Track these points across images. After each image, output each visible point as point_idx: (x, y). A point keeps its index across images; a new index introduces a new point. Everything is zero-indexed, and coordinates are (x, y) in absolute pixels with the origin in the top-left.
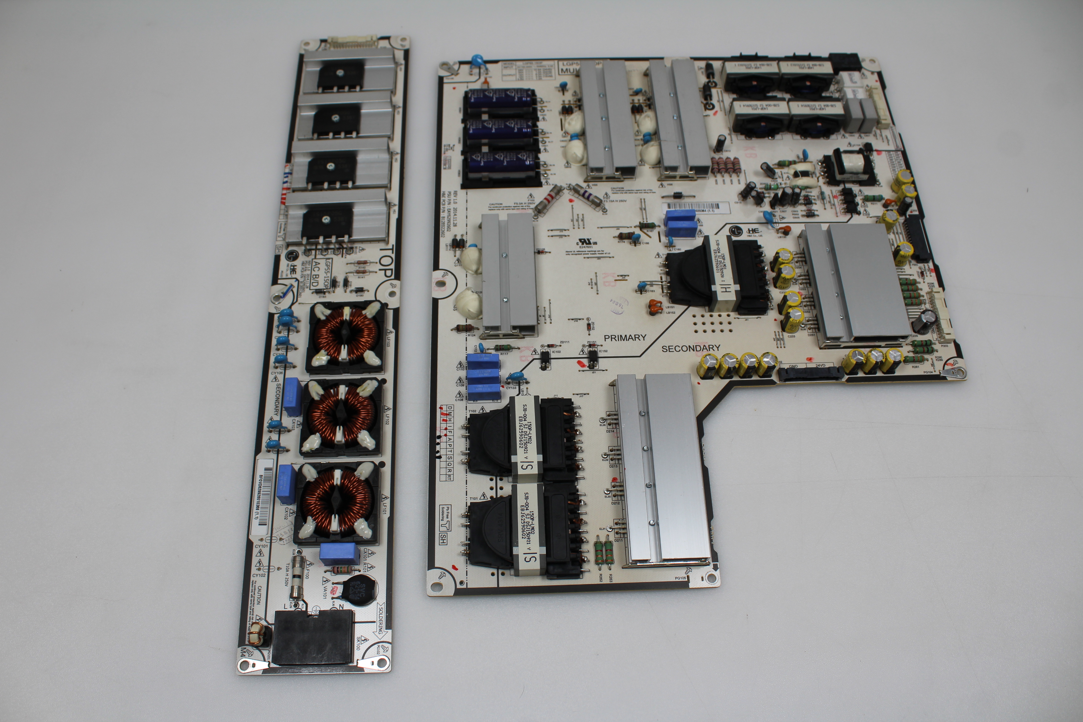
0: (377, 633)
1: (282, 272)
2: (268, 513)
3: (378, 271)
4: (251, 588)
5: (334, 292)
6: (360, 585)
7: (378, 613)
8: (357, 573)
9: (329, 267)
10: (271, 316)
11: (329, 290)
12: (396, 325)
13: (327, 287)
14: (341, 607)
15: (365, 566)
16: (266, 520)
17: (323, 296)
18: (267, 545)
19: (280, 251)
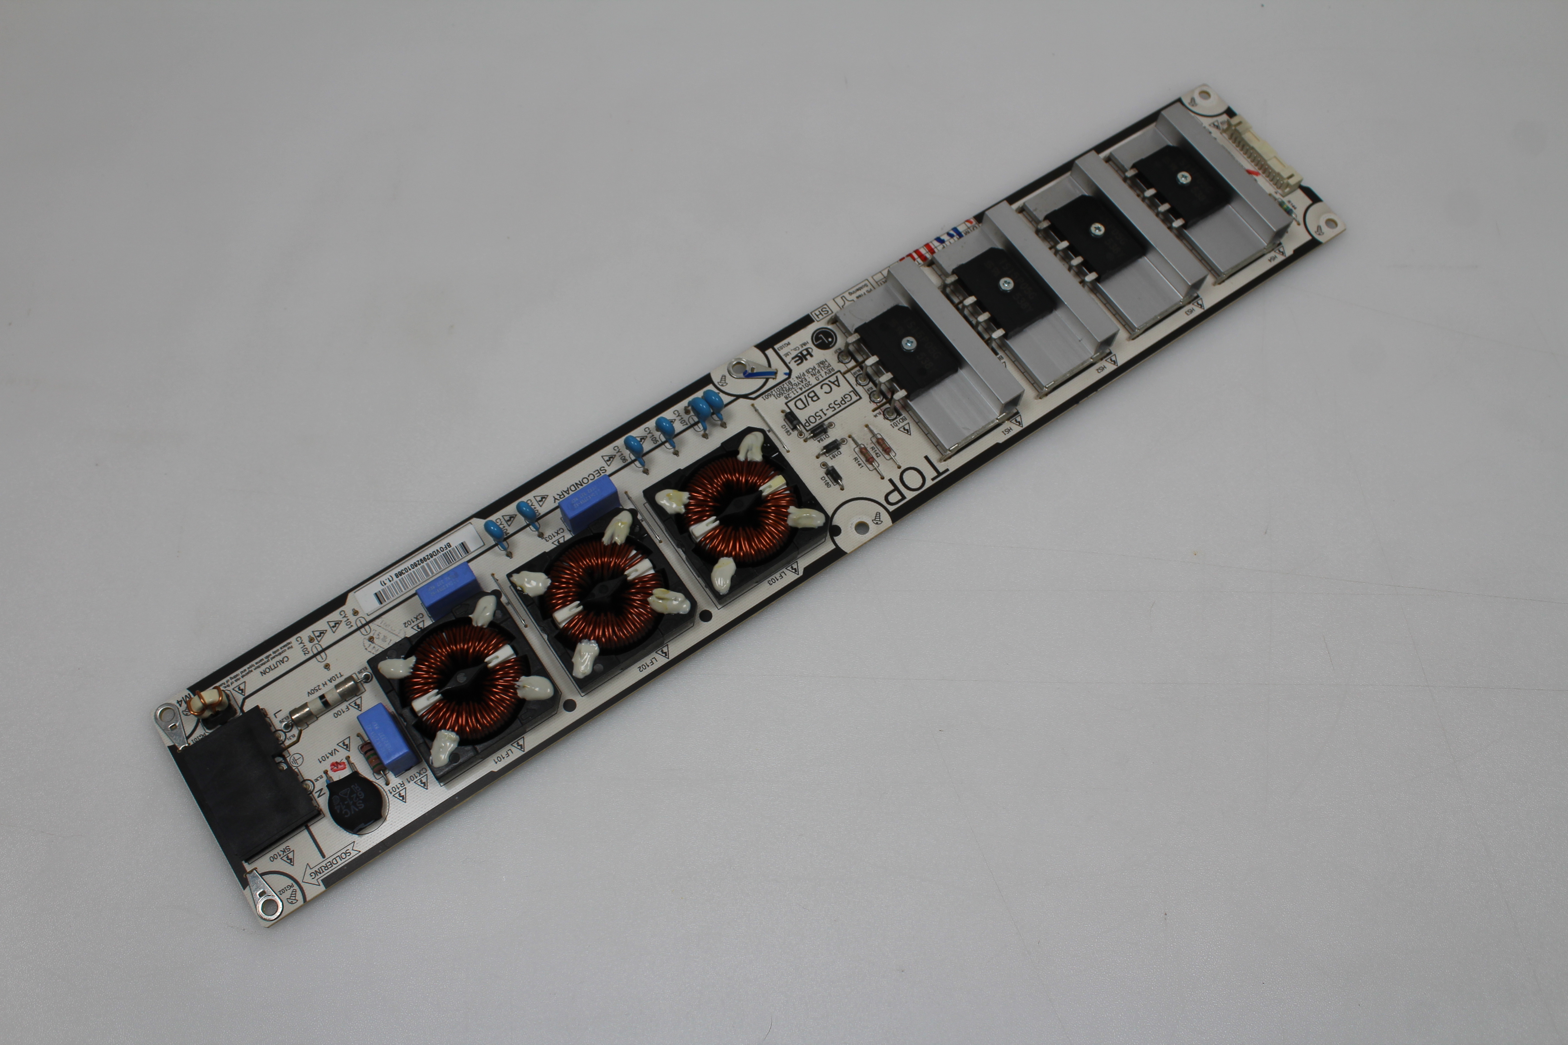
0: (309, 871)
1: (789, 344)
2: (400, 594)
3: (887, 479)
4: (278, 647)
5: (805, 441)
6: (360, 799)
7: (339, 854)
8: (379, 782)
9: (843, 404)
10: (707, 380)
11: (804, 431)
12: (812, 571)
13: (807, 424)
14: (318, 793)
15: (399, 786)
16: (388, 599)
17: (789, 429)
18: (352, 626)
19: (820, 317)
